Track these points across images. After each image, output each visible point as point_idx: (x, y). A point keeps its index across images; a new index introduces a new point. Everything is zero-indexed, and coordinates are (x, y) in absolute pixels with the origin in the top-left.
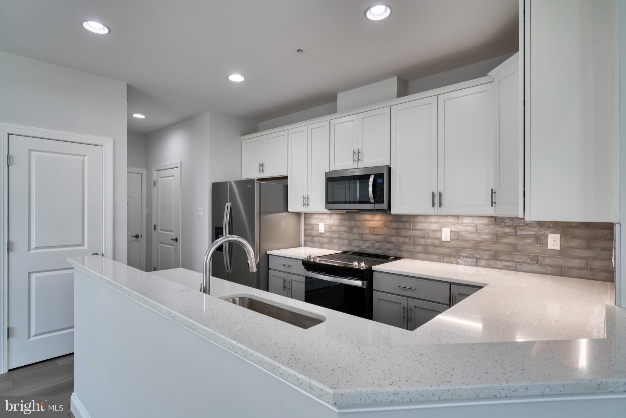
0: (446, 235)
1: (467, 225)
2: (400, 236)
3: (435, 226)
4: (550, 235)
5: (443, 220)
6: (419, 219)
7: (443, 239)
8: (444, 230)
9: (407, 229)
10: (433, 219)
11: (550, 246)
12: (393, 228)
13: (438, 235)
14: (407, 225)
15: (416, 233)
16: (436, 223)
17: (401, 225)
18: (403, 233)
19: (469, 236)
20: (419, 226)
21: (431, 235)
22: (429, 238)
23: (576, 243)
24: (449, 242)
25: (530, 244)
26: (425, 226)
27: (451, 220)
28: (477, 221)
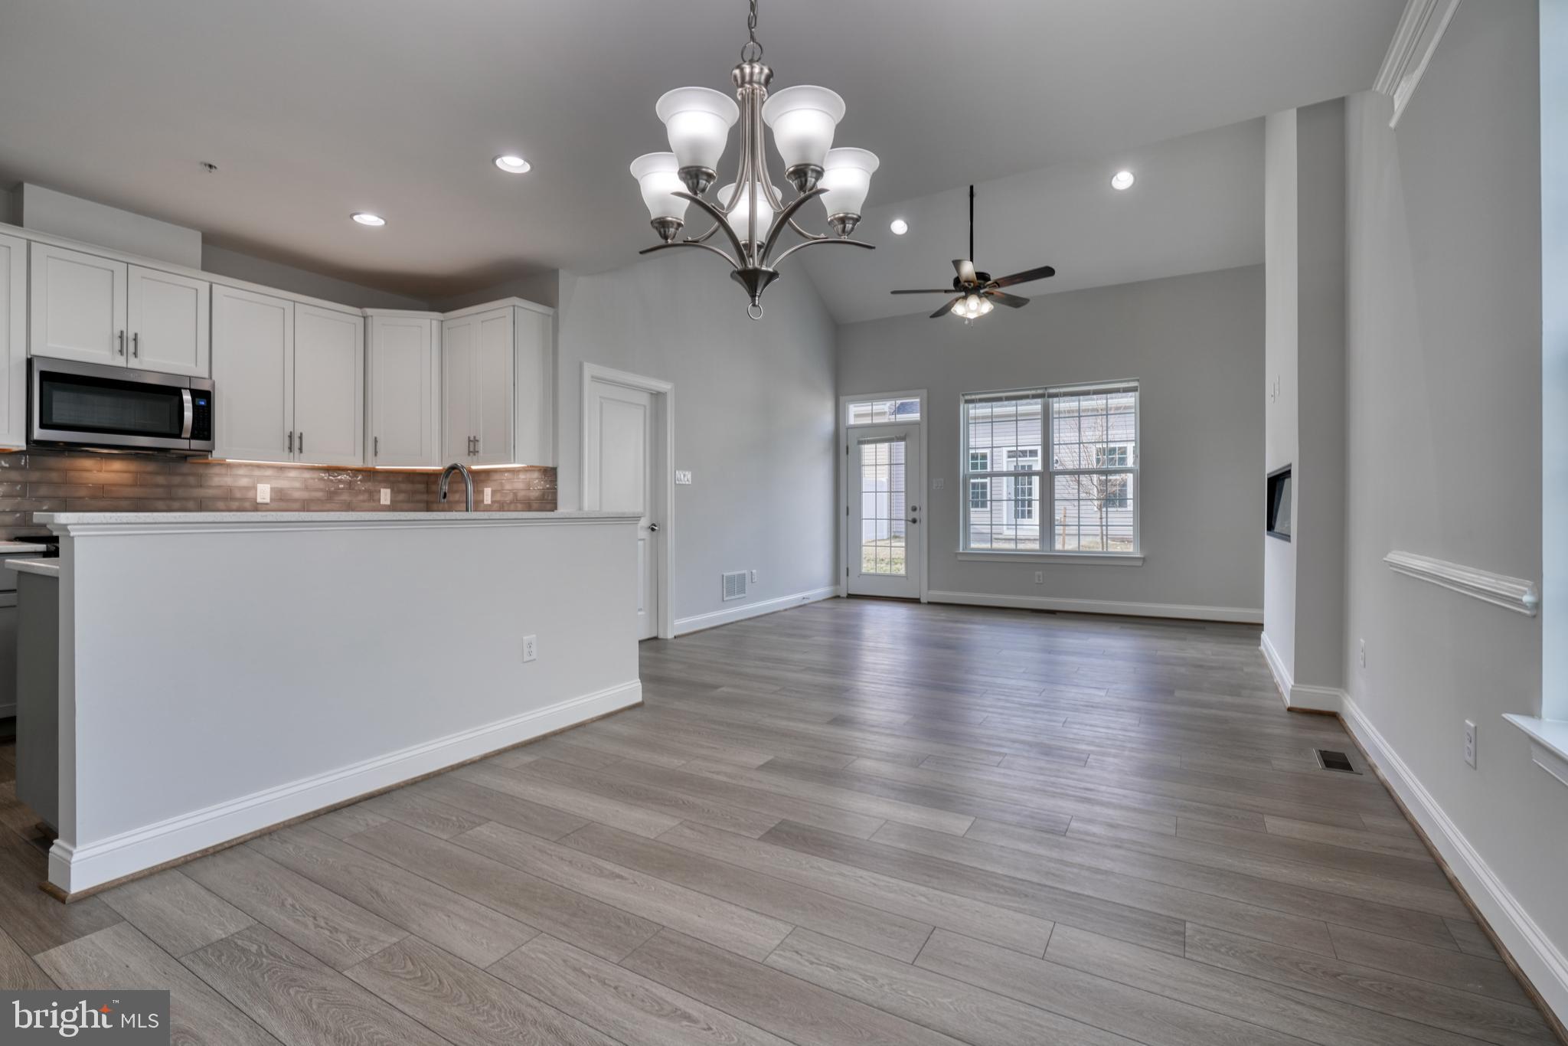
0: (264, 493)
1: (294, 479)
2: (172, 499)
3: (244, 482)
4: (382, 490)
5: (257, 473)
6: (216, 470)
7: (259, 500)
8: (260, 487)
9: (191, 487)
10: (241, 472)
11: (383, 502)
12: (162, 486)
13: (250, 494)
14: (192, 480)
15: (210, 492)
16: (246, 476)
17: (177, 480)
18: (181, 492)
19: (297, 495)
20: (216, 481)
21: (238, 495)
22: (233, 499)
23: (401, 497)
24: (267, 504)
25: (364, 501)
26: (228, 481)
27: (269, 472)
28: (307, 475)
